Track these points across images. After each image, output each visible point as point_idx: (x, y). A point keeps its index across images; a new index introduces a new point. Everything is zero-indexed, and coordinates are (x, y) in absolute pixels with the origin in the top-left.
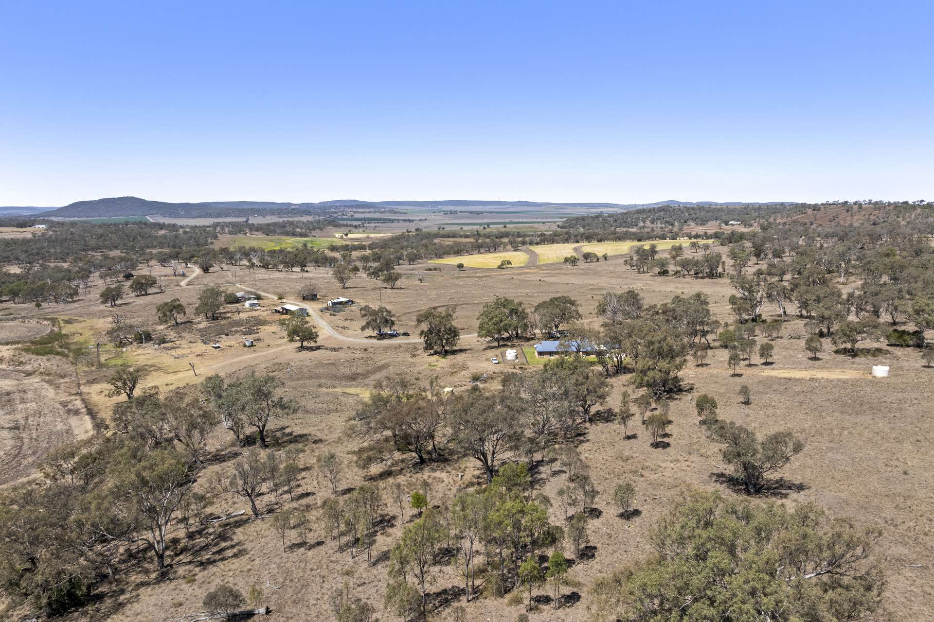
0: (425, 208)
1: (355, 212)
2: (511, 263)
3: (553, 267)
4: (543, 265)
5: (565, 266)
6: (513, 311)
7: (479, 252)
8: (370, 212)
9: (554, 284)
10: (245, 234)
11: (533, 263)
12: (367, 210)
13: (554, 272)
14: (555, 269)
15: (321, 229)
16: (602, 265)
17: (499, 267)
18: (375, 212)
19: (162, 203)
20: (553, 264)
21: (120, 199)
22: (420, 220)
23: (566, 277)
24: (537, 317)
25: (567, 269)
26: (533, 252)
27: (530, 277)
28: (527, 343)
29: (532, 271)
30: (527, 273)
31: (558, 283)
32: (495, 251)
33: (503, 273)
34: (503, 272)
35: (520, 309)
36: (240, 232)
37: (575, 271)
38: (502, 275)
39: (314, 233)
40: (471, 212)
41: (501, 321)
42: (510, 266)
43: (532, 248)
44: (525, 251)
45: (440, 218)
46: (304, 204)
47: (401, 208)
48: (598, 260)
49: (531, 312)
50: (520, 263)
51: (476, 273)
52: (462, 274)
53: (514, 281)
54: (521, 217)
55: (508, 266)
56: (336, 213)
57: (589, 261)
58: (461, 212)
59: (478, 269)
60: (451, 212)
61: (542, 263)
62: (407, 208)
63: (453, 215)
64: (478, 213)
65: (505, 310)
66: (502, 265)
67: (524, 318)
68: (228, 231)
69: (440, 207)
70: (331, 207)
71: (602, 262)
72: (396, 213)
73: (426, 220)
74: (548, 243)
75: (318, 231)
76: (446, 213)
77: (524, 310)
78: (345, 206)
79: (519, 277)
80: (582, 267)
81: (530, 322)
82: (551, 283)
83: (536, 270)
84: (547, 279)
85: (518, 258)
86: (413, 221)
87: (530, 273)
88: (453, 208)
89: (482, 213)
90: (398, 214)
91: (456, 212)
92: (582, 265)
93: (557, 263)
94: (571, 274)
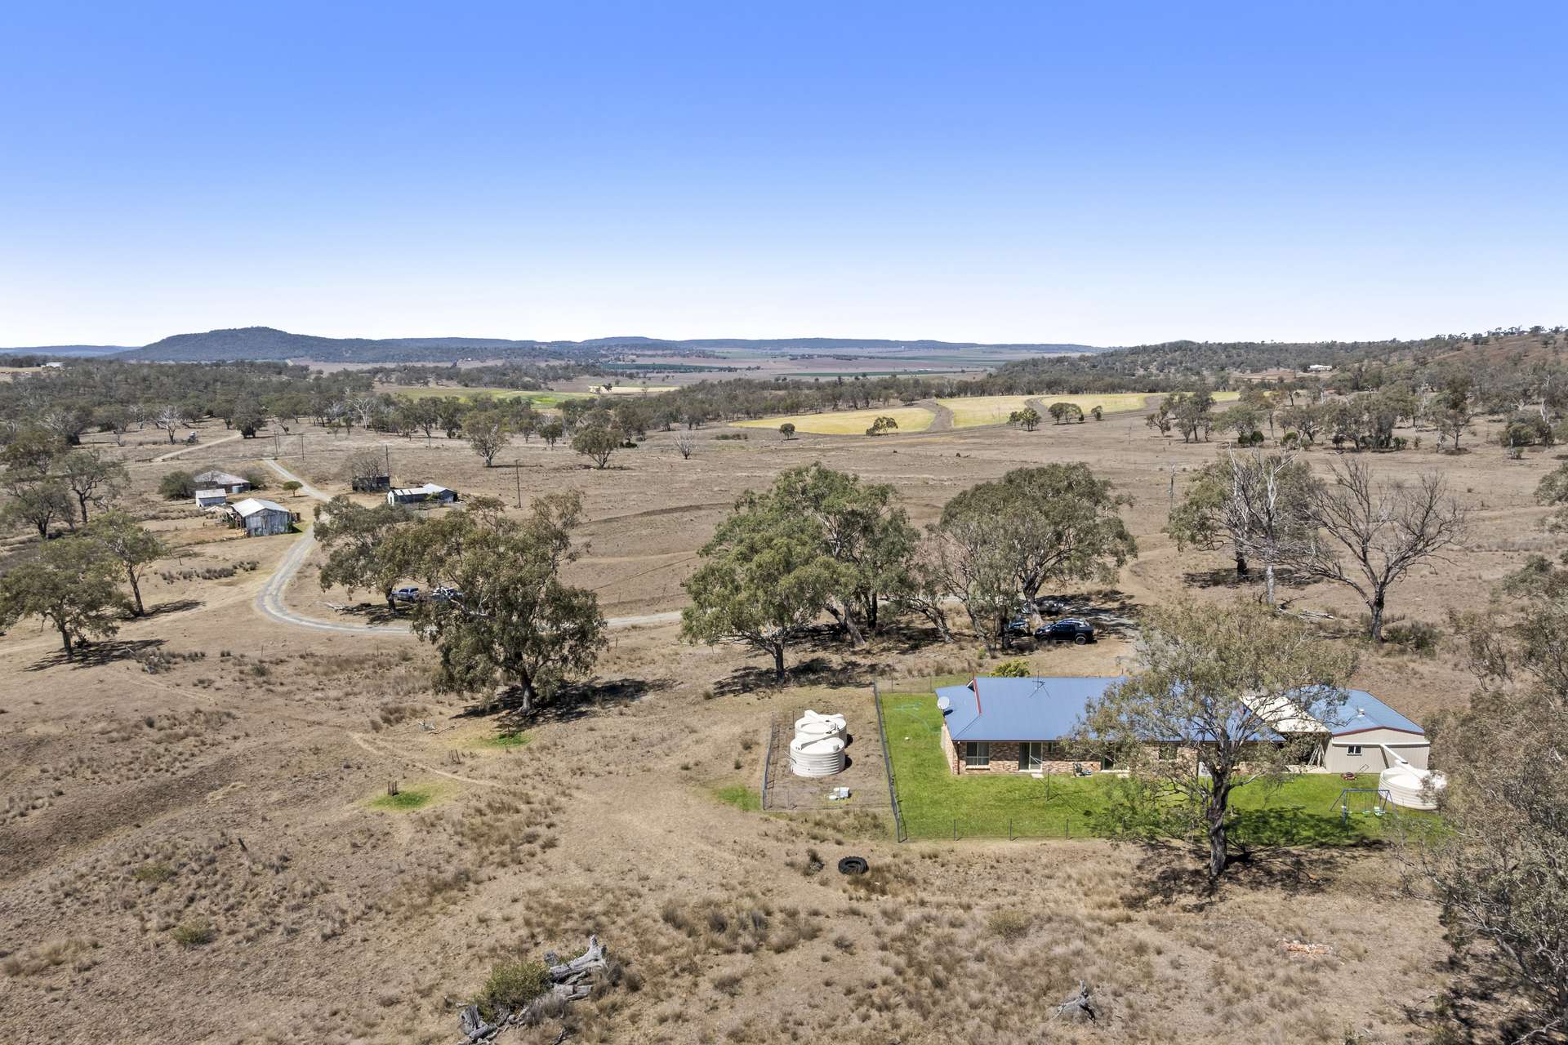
0: (759, 351)
1: (638, 356)
2: (895, 424)
3: (987, 433)
4: (965, 429)
5: (1011, 432)
6: (856, 523)
7: (836, 408)
8: (664, 356)
9: (990, 462)
10: (426, 383)
11: (943, 427)
12: (660, 352)
13: (987, 442)
14: (990, 436)
15: (569, 379)
16: (1092, 428)
17: (870, 433)
18: (672, 356)
19: (316, 338)
20: (987, 427)
21: (245, 330)
22: (749, 369)
23: (1015, 450)
24: (956, 551)
25: (1018, 437)
26: (943, 408)
27: (936, 451)
28: (910, 659)
29: (941, 440)
30: (930, 443)
31: (1000, 462)
32: (867, 406)
33: (876, 443)
34: (875, 441)
35: (885, 513)
36: (417, 380)
37: (1034, 440)
38: (873, 447)
39: (551, 385)
40: (838, 357)
41: (788, 567)
42: (893, 430)
43: (942, 402)
44: (927, 407)
45: (784, 366)
46: (556, 343)
47: (718, 351)
48: (1082, 419)
49: (930, 528)
50: (915, 427)
51: (816, 444)
52: (788, 445)
53: (897, 458)
54: (926, 365)
55: (890, 430)
56: (606, 356)
57: (1062, 420)
58: (820, 356)
59: (825, 436)
60: (803, 357)
61: (961, 426)
62: (730, 350)
63: (806, 362)
64: (849, 358)
65: (819, 518)
66: (876, 427)
67: (892, 555)
68: (397, 379)
69: (786, 350)
70: (601, 347)
71: (1091, 424)
72: (709, 357)
73: (758, 368)
74: (973, 394)
75: (562, 381)
76: (794, 358)
77: (898, 517)
78: (624, 346)
79: (912, 451)
80: (1049, 433)
81: (922, 568)
82: (984, 461)
83: (948, 439)
84: (973, 454)
85: (912, 418)
86: (736, 369)
87: (936, 443)
88: (807, 351)
89: (856, 358)
90: (711, 359)
91: (811, 357)
92: (1048, 428)
93: (994, 427)
94: (1026, 444)
